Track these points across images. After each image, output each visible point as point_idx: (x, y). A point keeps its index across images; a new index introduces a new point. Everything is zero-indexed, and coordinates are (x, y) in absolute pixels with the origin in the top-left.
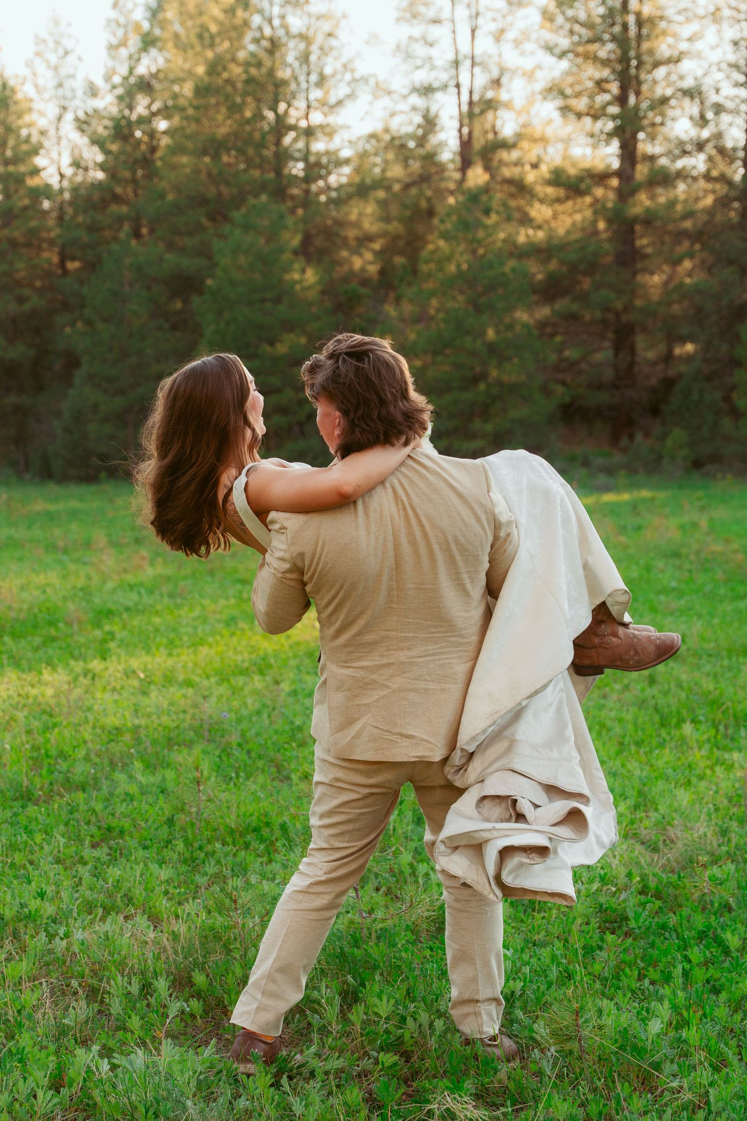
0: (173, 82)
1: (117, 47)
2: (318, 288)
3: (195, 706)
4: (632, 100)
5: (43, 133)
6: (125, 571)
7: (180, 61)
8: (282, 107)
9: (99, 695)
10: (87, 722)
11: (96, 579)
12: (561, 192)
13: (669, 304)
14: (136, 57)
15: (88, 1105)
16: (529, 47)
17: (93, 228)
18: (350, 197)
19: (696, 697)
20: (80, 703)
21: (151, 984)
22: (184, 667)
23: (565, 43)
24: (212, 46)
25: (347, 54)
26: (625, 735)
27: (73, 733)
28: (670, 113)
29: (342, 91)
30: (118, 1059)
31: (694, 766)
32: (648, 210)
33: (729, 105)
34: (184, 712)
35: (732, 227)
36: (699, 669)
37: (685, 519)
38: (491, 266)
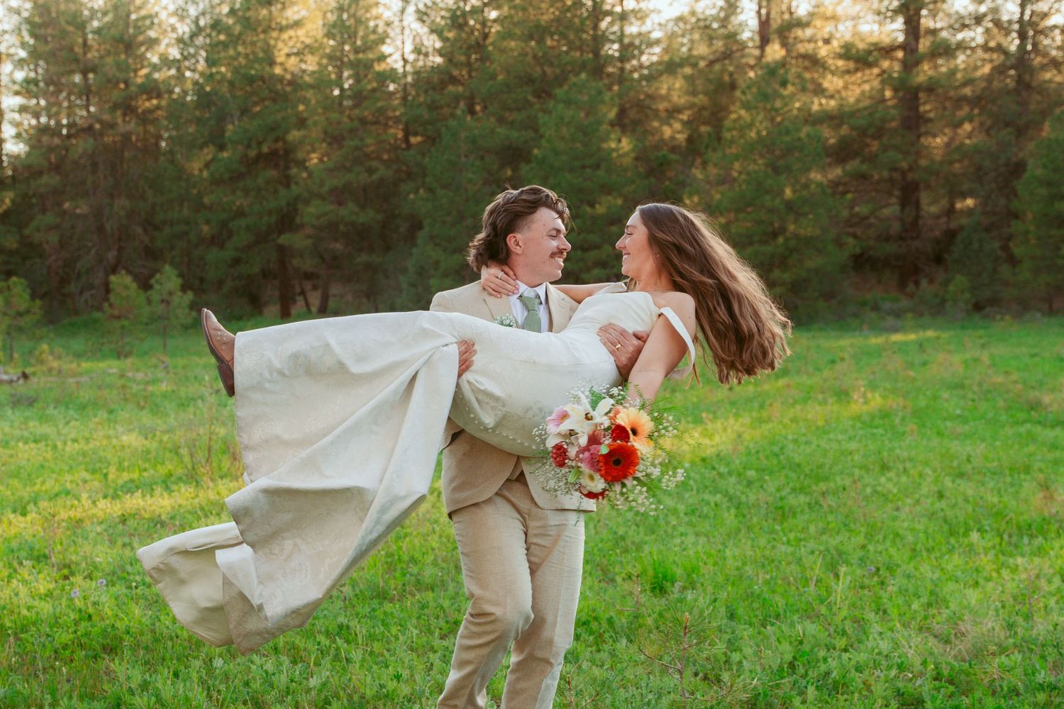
2: (633, 155)
5: (388, 24)
12: (851, 65)
13: (951, 163)
17: (433, 107)
19: (981, 510)
26: (917, 543)
31: (980, 569)
32: (930, 78)
35: (1008, 92)
36: (983, 485)
37: (968, 356)
38: (788, 132)
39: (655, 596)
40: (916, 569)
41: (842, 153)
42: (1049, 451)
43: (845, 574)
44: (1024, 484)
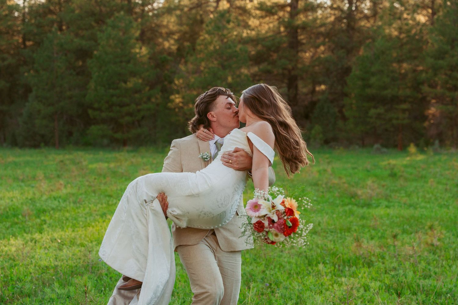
2: (148, 56)
3: (85, 256)
6: (52, 191)
9: (38, 250)
10: (32, 264)
11: (38, 194)
12: (264, 13)
13: (313, 67)
17: (39, 26)
19: (325, 252)
20: (29, 254)
22: (80, 237)
26: (292, 270)
27: (25, 269)
31: (323, 284)
32: (304, 22)
34: (80, 259)
35: (343, 31)
36: (326, 238)
37: (321, 168)
38: (230, 48)
40: (290, 284)
41: (258, 59)
42: (360, 220)
43: (253, 287)
44: (347, 238)
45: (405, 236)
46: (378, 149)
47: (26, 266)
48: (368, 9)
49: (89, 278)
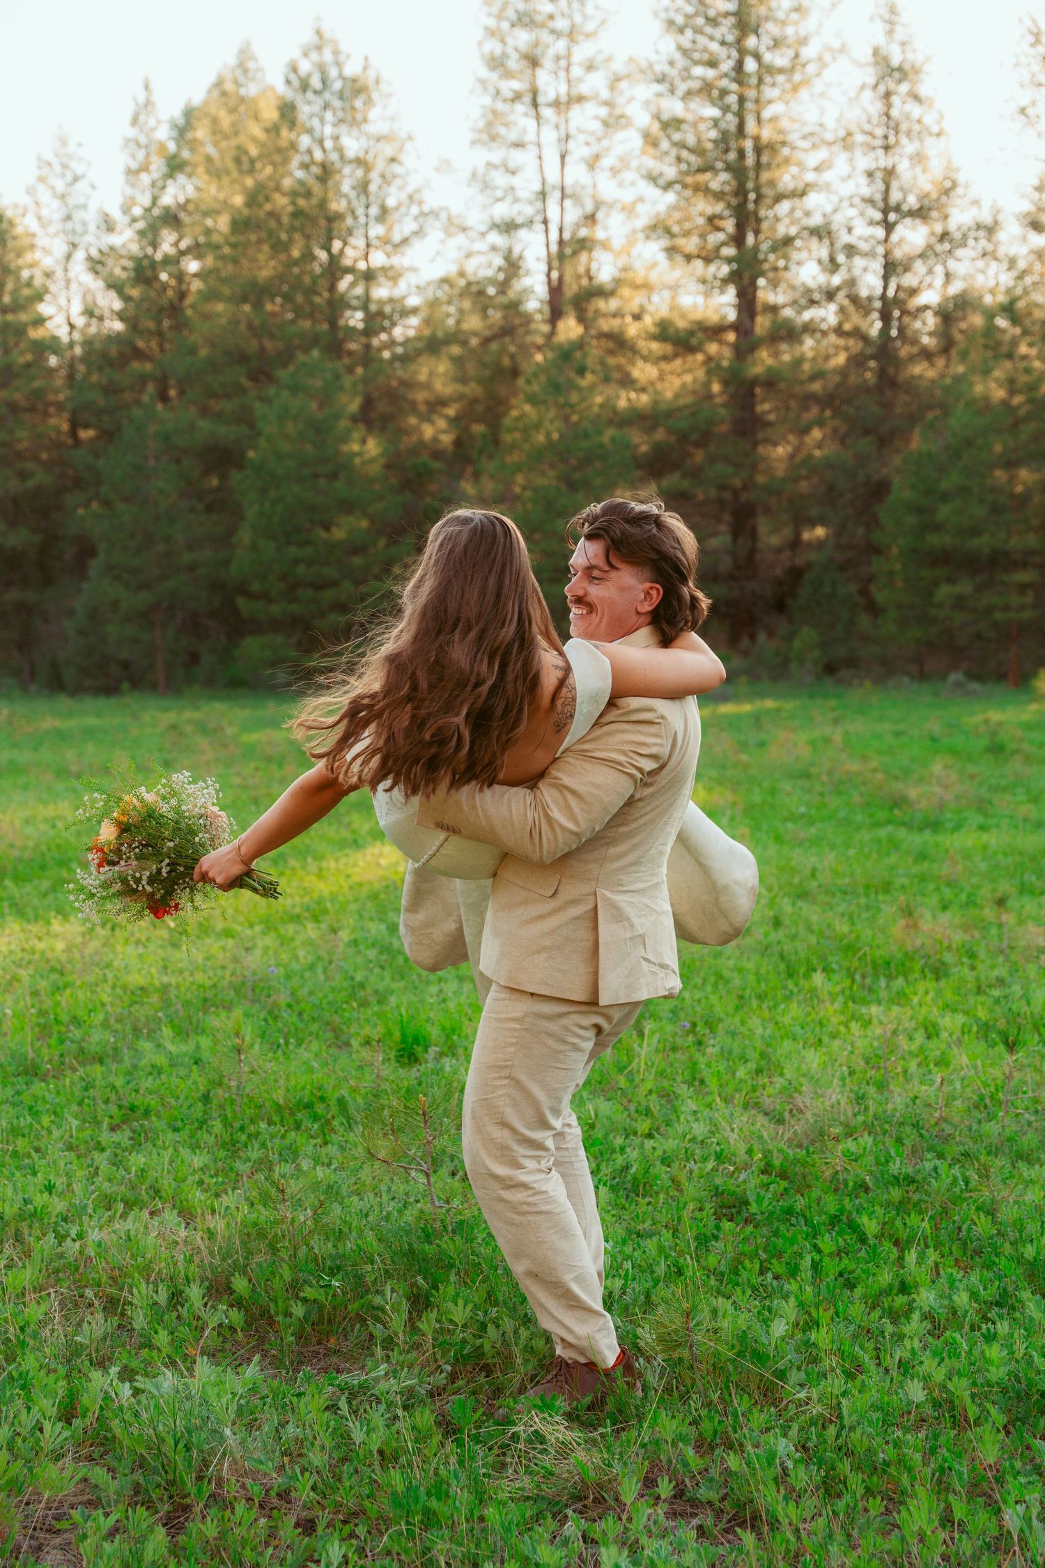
0: (206, 214)
1: (137, 172)
2: (382, 461)
3: (236, 960)
4: (750, 239)
5: (48, 275)
7: (213, 189)
8: (337, 245)
9: (119, 948)
10: (106, 981)
12: (669, 348)
13: (796, 480)
14: (160, 184)
15: (106, 1438)
16: (629, 176)
17: (110, 390)
18: (419, 353)
19: (828, 942)
20: (97, 959)
21: (182, 1292)
23: (671, 172)
24: (252, 171)
25: (413, 183)
26: (746, 988)
27: (89, 995)
28: (795, 256)
29: (408, 226)
30: (141, 1382)
31: (825, 1022)
32: (770, 369)
33: (864, 246)
34: (223, 967)
35: (868, 390)
36: (832, 908)
37: (817, 733)
38: (586, 436)
39: (402, 1066)
40: (743, 1023)
41: (656, 465)
43: (653, 1033)
44: (883, 907)
45: (1026, 899)
46: (958, 685)
47: (93, 987)
48: (931, 334)
49: (247, 1015)
